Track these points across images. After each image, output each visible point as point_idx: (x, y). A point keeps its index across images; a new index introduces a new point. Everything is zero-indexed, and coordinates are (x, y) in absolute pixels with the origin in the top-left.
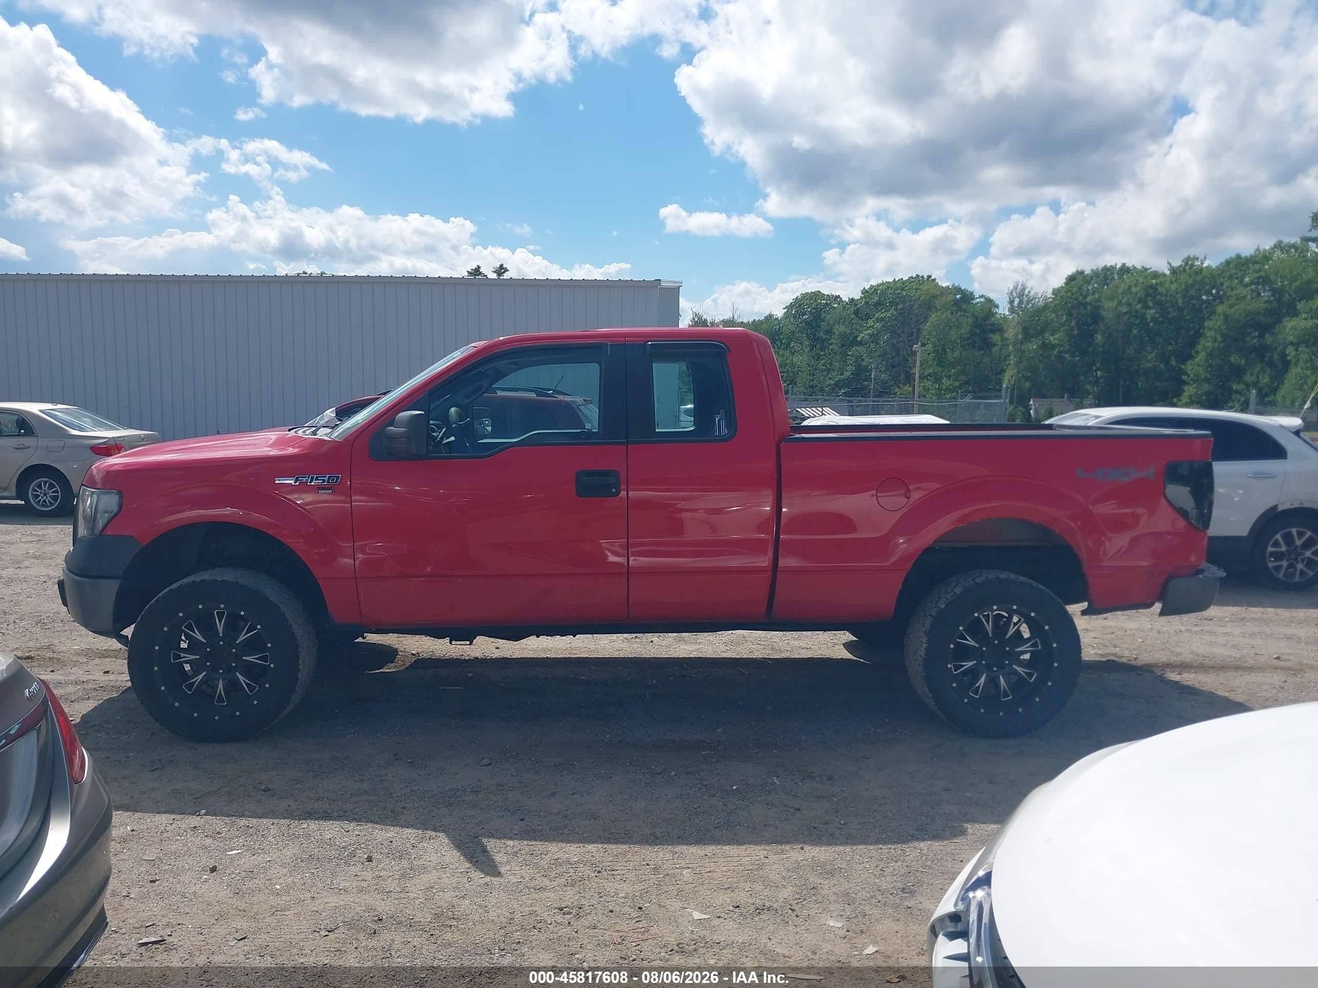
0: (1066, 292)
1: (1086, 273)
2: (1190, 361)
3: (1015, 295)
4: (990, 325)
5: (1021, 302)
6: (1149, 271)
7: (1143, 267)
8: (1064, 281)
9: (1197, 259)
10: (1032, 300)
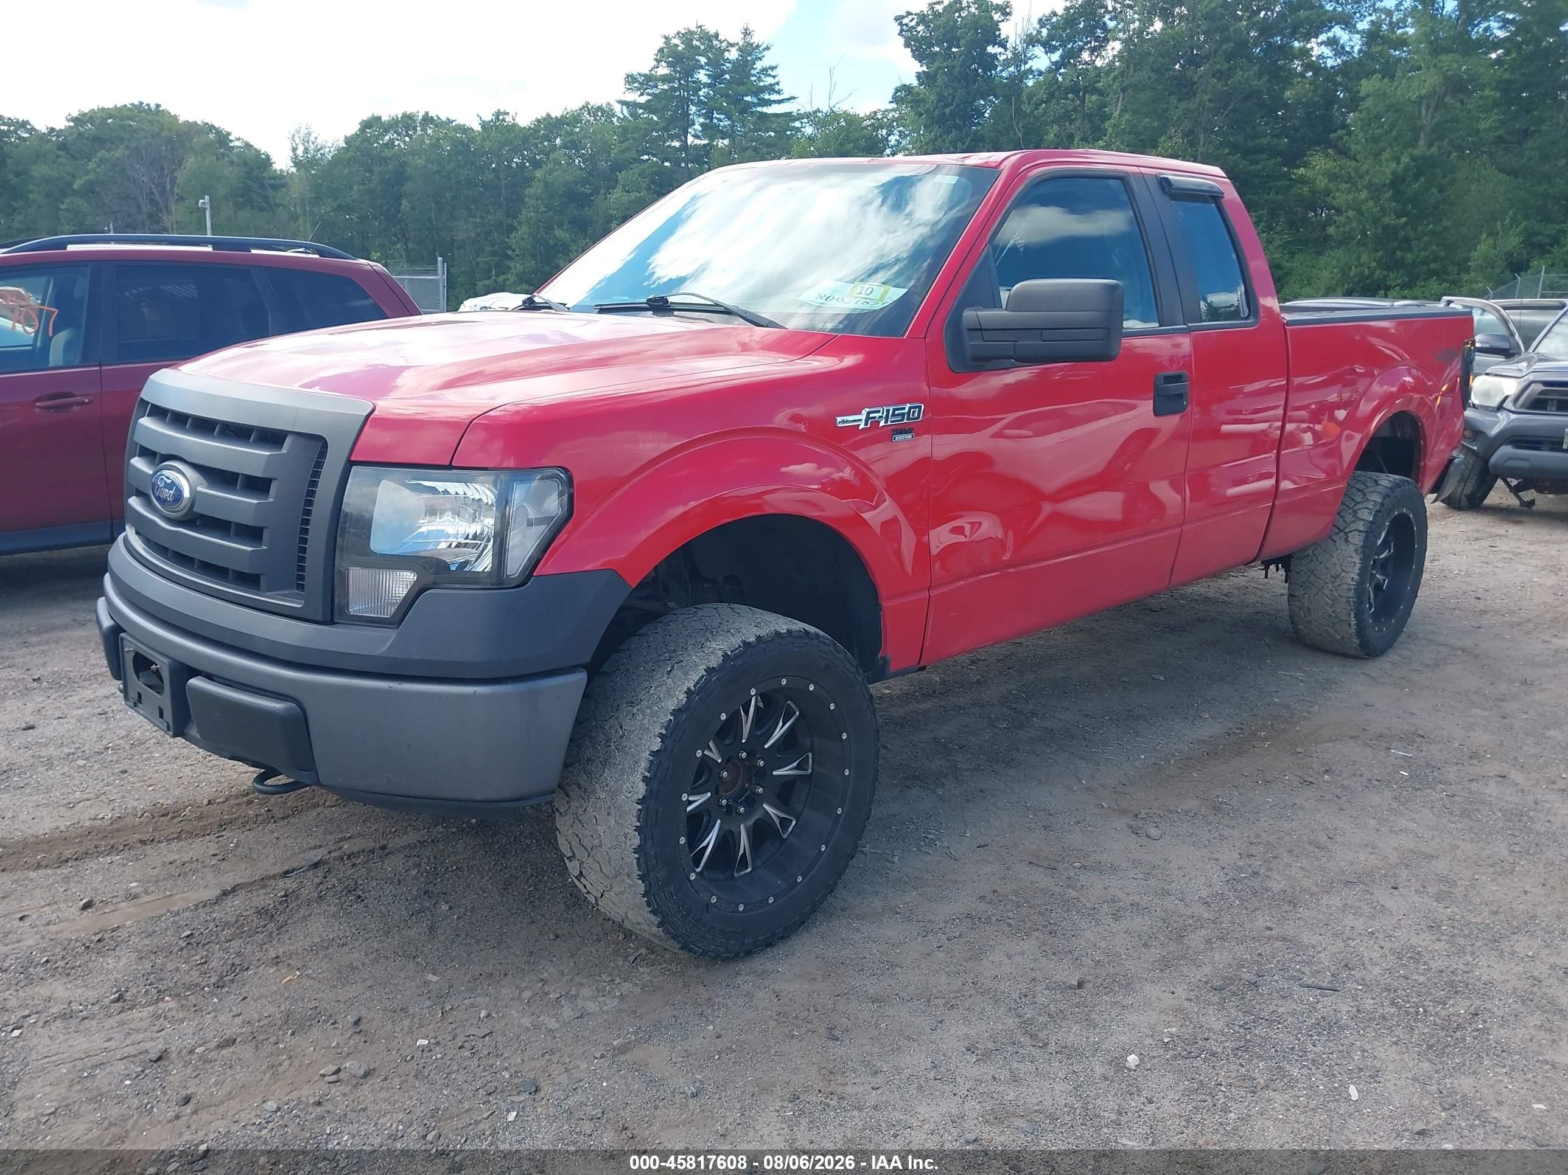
0: (362, 142)
1: (383, 119)
2: (514, 234)
3: (297, 140)
4: (270, 178)
5: (306, 151)
6: (454, 124)
7: (448, 119)
8: (359, 127)
9: (508, 114)
10: (321, 148)
